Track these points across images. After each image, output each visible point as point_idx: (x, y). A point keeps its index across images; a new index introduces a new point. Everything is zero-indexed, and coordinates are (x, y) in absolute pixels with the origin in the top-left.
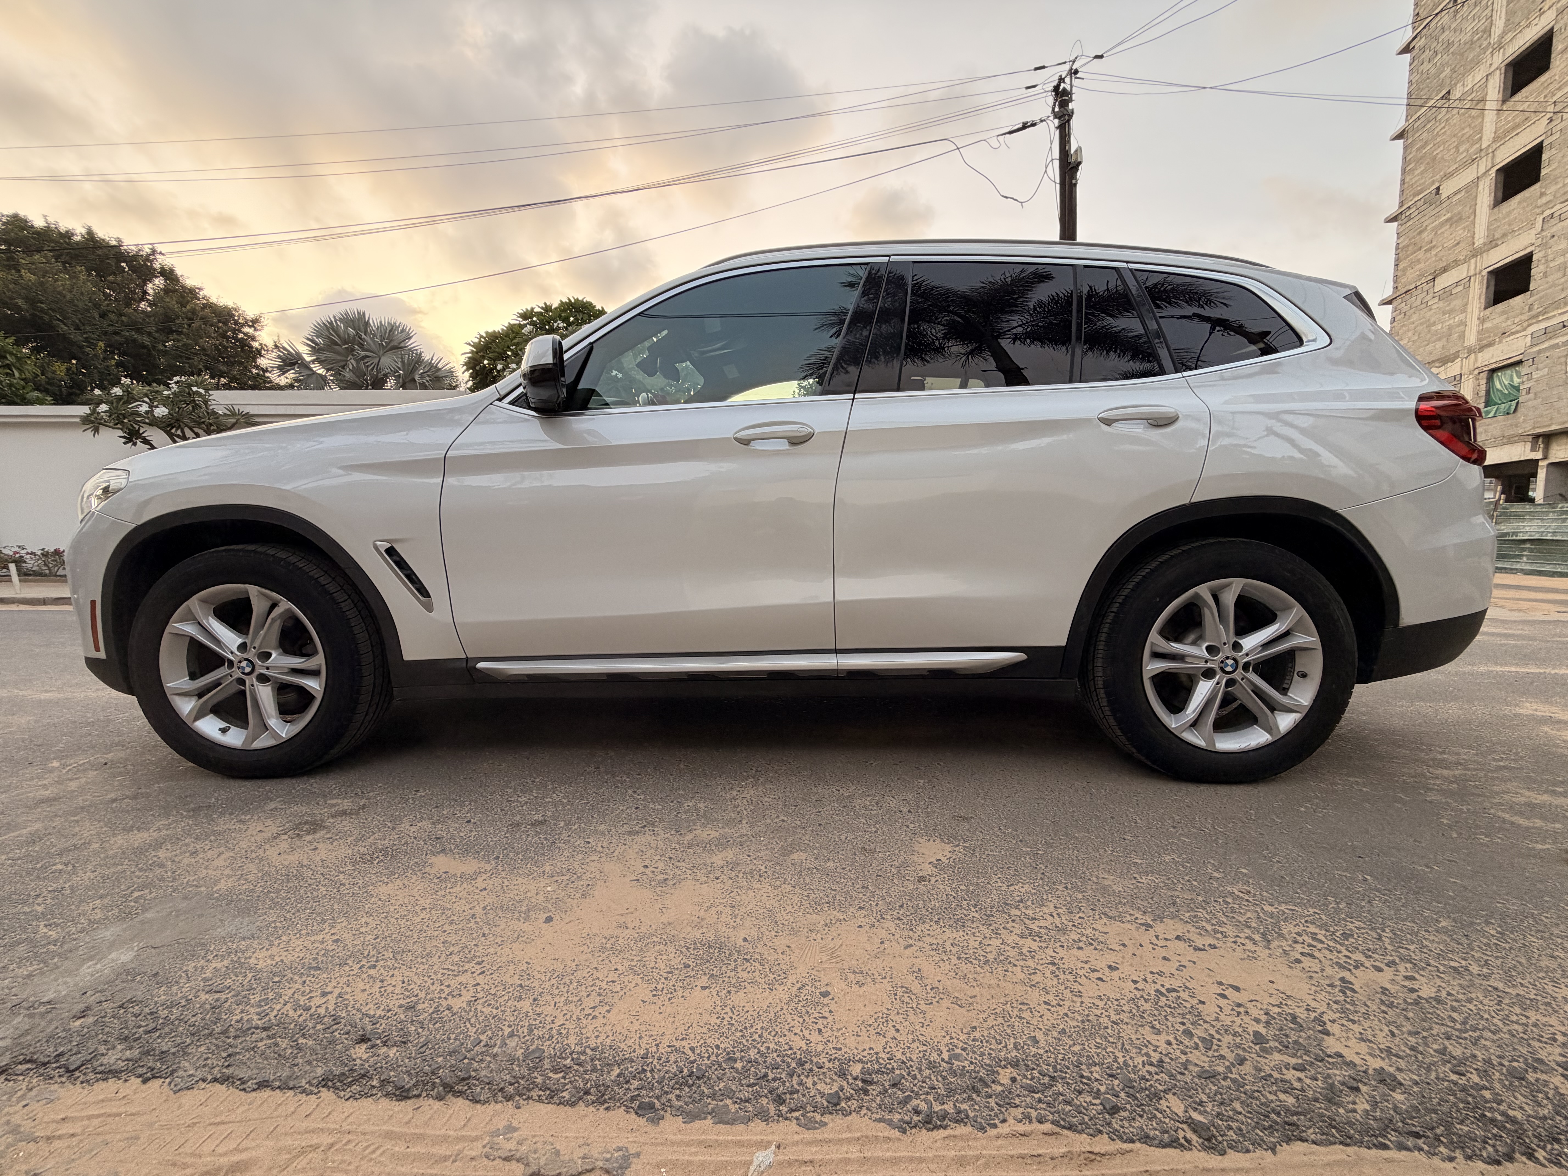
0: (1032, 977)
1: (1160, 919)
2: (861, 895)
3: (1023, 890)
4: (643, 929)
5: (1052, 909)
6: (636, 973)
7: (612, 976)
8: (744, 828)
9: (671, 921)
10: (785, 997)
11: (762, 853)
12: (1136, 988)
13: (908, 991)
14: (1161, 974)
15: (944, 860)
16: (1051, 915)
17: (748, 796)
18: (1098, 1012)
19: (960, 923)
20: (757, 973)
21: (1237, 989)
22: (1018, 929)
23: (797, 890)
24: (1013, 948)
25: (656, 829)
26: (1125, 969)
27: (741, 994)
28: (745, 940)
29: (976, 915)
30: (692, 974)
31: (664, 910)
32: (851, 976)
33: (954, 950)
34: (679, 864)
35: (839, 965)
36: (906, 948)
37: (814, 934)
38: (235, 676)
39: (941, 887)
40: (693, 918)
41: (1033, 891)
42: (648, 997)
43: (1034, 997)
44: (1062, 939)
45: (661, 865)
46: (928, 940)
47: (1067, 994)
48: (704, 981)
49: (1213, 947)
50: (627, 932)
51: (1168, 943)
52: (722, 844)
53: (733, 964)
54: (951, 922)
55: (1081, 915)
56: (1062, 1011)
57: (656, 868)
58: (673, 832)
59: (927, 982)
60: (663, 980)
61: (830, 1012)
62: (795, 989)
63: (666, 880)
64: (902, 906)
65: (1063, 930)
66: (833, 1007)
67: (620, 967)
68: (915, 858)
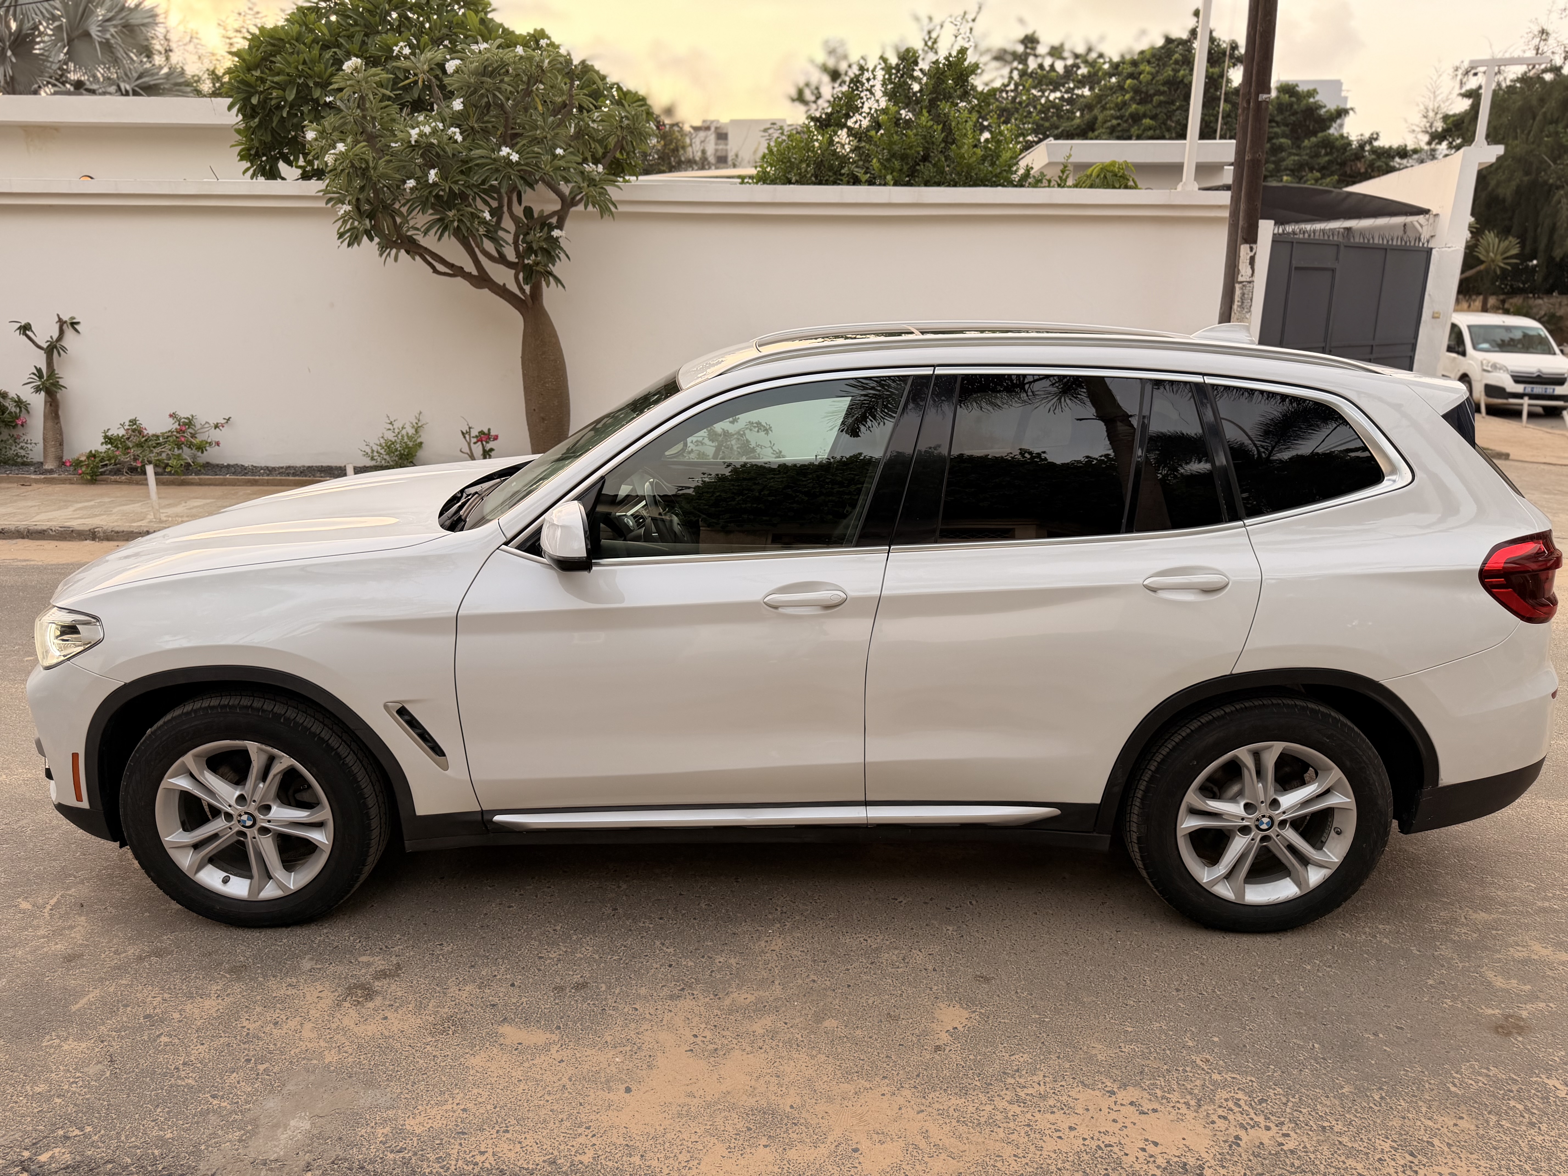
0: (1010, 1136)
1: (1124, 1086)
2: (885, 1065)
3: (1022, 1060)
4: (708, 1098)
5: (1041, 1078)
6: (711, 1135)
7: (694, 1138)
8: (777, 989)
9: (729, 1089)
10: (826, 1152)
11: (798, 1020)
12: (1084, 1144)
13: (916, 1147)
14: (1106, 1133)
15: (960, 1028)
16: (1039, 1084)
17: (776, 948)
18: (1050, 1162)
19: (964, 1092)
20: (804, 1135)
21: (1156, 1144)
22: (1009, 1095)
23: (831, 1059)
24: (1001, 1112)
25: (695, 993)
26: (1082, 1130)
27: (793, 1150)
28: (792, 1107)
29: (978, 1084)
30: (755, 1135)
31: (721, 1080)
32: (875, 1136)
33: (956, 1115)
34: (724, 1033)
35: (866, 1128)
36: (918, 1113)
37: (846, 1102)
38: (235, 830)
39: (953, 1056)
40: (746, 1087)
41: (1030, 1061)
42: (726, 1153)
43: (1008, 1151)
44: (1041, 1105)
45: (708, 1033)
46: (936, 1106)
47: (1032, 1148)
48: (764, 1141)
49: (1155, 1111)
50: (695, 1100)
51: (1122, 1108)
52: (760, 1008)
53: (785, 1127)
54: (957, 1090)
55: (1063, 1083)
56: (1024, 1161)
57: (705, 1037)
58: (712, 996)
59: (931, 1140)
60: (733, 1140)
61: (860, 1163)
62: (833, 1146)
63: (716, 1050)
64: (918, 1076)
65: (1043, 1097)
66: (861, 1159)
67: (698, 1131)
68: (934, 1025)
